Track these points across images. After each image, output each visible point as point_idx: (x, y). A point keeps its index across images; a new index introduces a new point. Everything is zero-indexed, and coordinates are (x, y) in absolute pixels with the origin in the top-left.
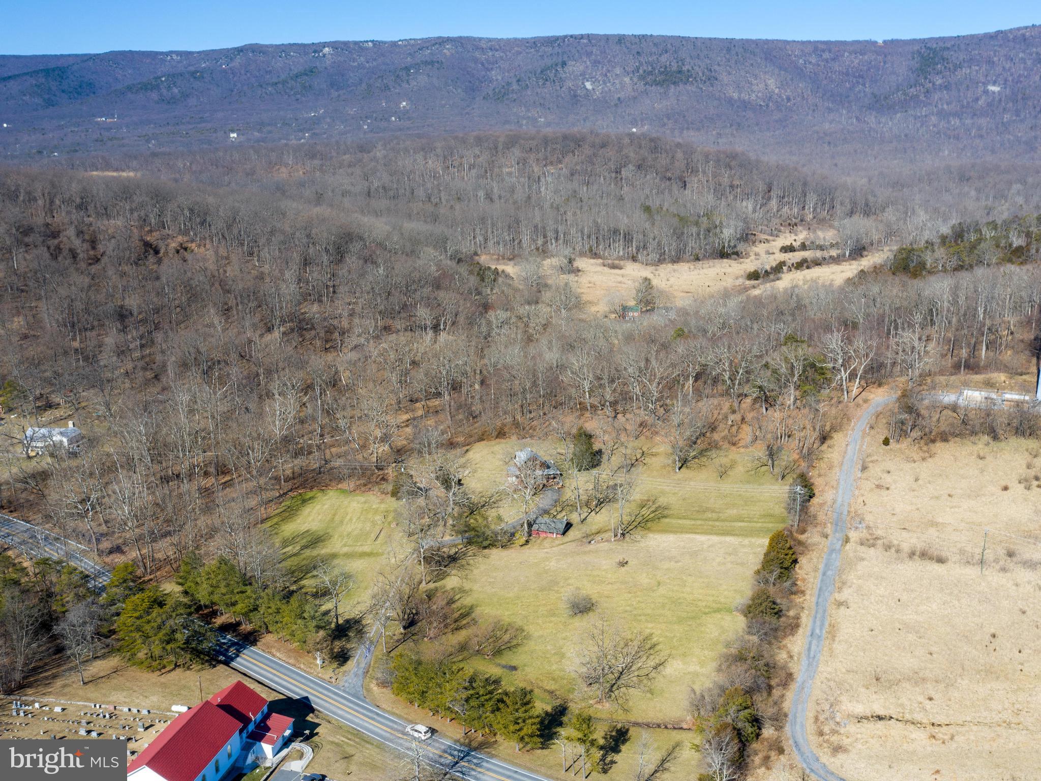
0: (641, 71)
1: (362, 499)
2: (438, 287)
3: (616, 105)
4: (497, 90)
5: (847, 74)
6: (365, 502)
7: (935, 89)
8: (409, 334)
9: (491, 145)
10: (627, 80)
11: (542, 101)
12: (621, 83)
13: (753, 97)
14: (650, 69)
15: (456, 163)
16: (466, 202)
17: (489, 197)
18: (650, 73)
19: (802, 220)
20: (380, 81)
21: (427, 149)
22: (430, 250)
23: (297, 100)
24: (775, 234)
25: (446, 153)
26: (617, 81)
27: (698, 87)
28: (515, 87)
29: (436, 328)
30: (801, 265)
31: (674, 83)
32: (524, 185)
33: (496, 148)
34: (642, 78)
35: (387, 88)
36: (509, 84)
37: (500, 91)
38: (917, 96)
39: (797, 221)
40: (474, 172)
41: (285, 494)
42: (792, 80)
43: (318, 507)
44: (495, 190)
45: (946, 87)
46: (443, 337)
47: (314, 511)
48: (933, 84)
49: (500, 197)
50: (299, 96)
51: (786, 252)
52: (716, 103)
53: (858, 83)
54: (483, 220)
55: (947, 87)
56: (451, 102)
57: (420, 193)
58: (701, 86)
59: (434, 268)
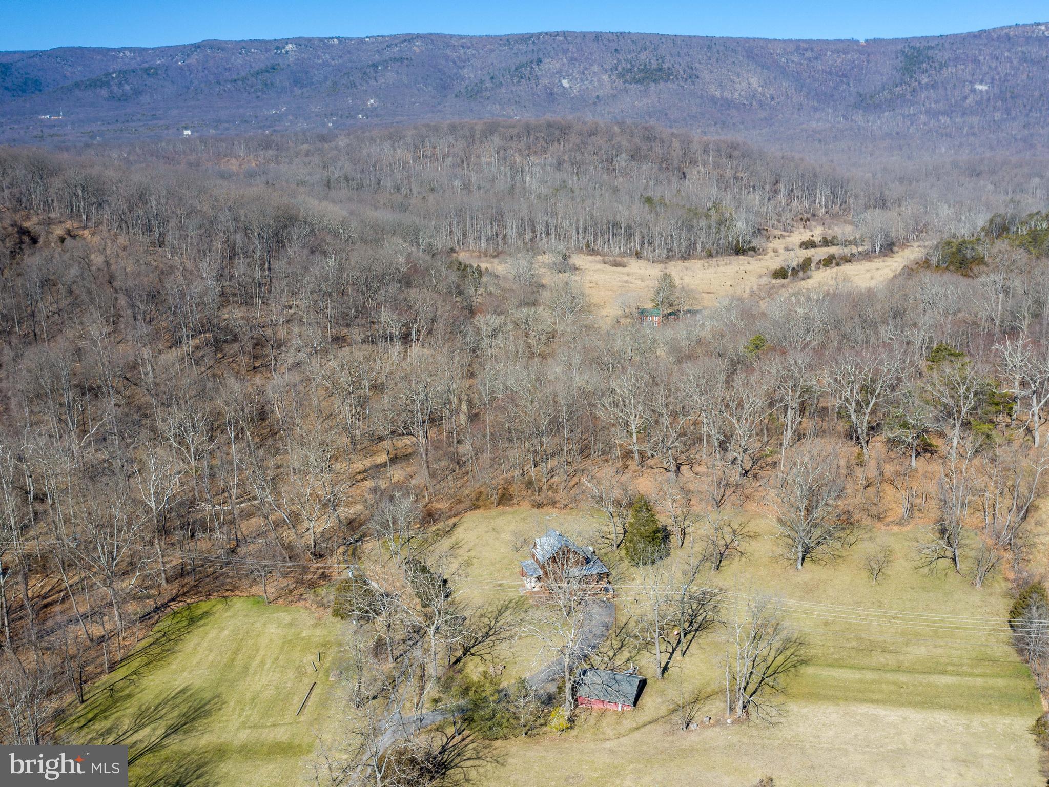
0: (620, 69)
1: (286, 617)
2: (409, 285)
3: (595, 103)
4: (469, 88)
5: (830, 73)
6: (291, 624)
7: (921, 88)
8: (369, 347)
9: (468, 134)
10: (605, 77)
11: (517, 99)
12: (599, 81)
13: (736, 95)
14: (629, 66)
15: (428, 153)
16: (440, 193)
17: (466, 187)
18: (630, 71)
19: (814, 215)
20: (346, 78)
21: (395, 138)
22: (398, 240)
23: (258, 97)
24: (788, 229)
25: (416, 142)
26: (595, 79)
27: (678, 85)
28: (489, 84)
29: (406, 338)
30: (829, 262)
31: (654, 81)
32: (506, 174)
33: (473, 136)
34: (621, 76)
35: (353, 85)
36: (482, 82)
37: (472, 89)
38: (903, 95)
39: (809, 216)
40: (449, 161)
41: (165, 605)
42: (775, 78)
43: (212, 634)
44: (473, 179)
45: (932, 85)
46: (415, 350)
47: (205, 644)
48: (920, 83)
49: (479, 188)
50: (259, 94)
51: (807, 248)
52: (698, 101)
53: (842, 82)
54: (460, 212)
55: (934, 86)
56: (421, 100)
57: (388, 183)
58: (682, 84)
59: (402, 260)
